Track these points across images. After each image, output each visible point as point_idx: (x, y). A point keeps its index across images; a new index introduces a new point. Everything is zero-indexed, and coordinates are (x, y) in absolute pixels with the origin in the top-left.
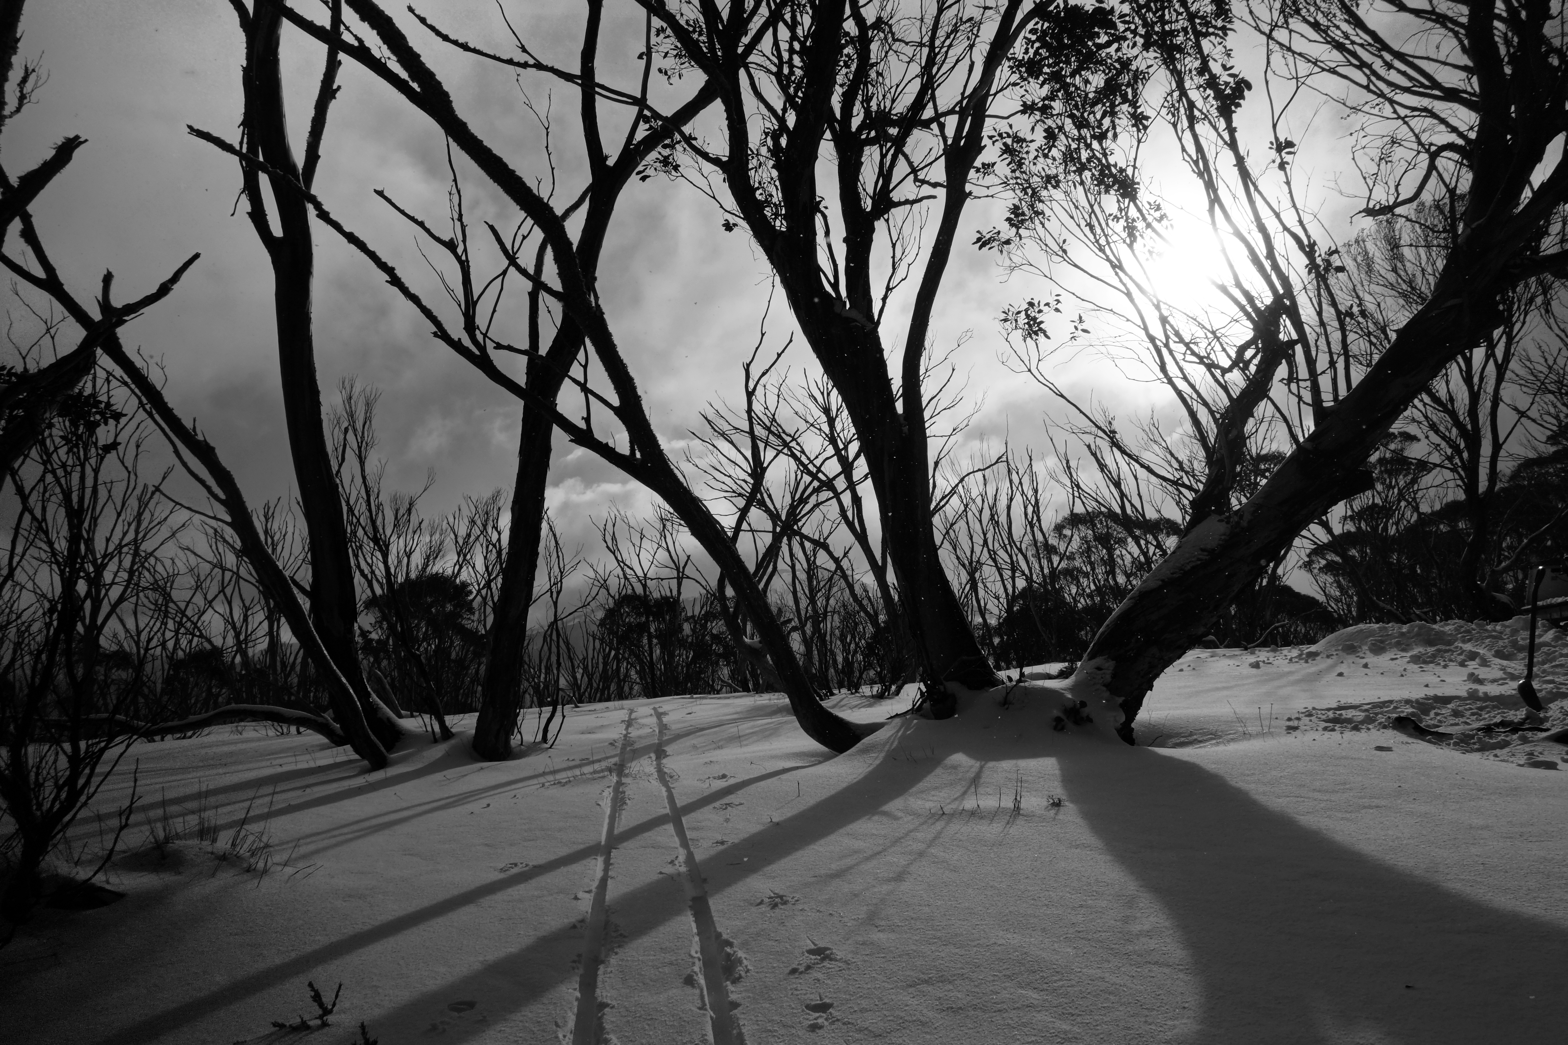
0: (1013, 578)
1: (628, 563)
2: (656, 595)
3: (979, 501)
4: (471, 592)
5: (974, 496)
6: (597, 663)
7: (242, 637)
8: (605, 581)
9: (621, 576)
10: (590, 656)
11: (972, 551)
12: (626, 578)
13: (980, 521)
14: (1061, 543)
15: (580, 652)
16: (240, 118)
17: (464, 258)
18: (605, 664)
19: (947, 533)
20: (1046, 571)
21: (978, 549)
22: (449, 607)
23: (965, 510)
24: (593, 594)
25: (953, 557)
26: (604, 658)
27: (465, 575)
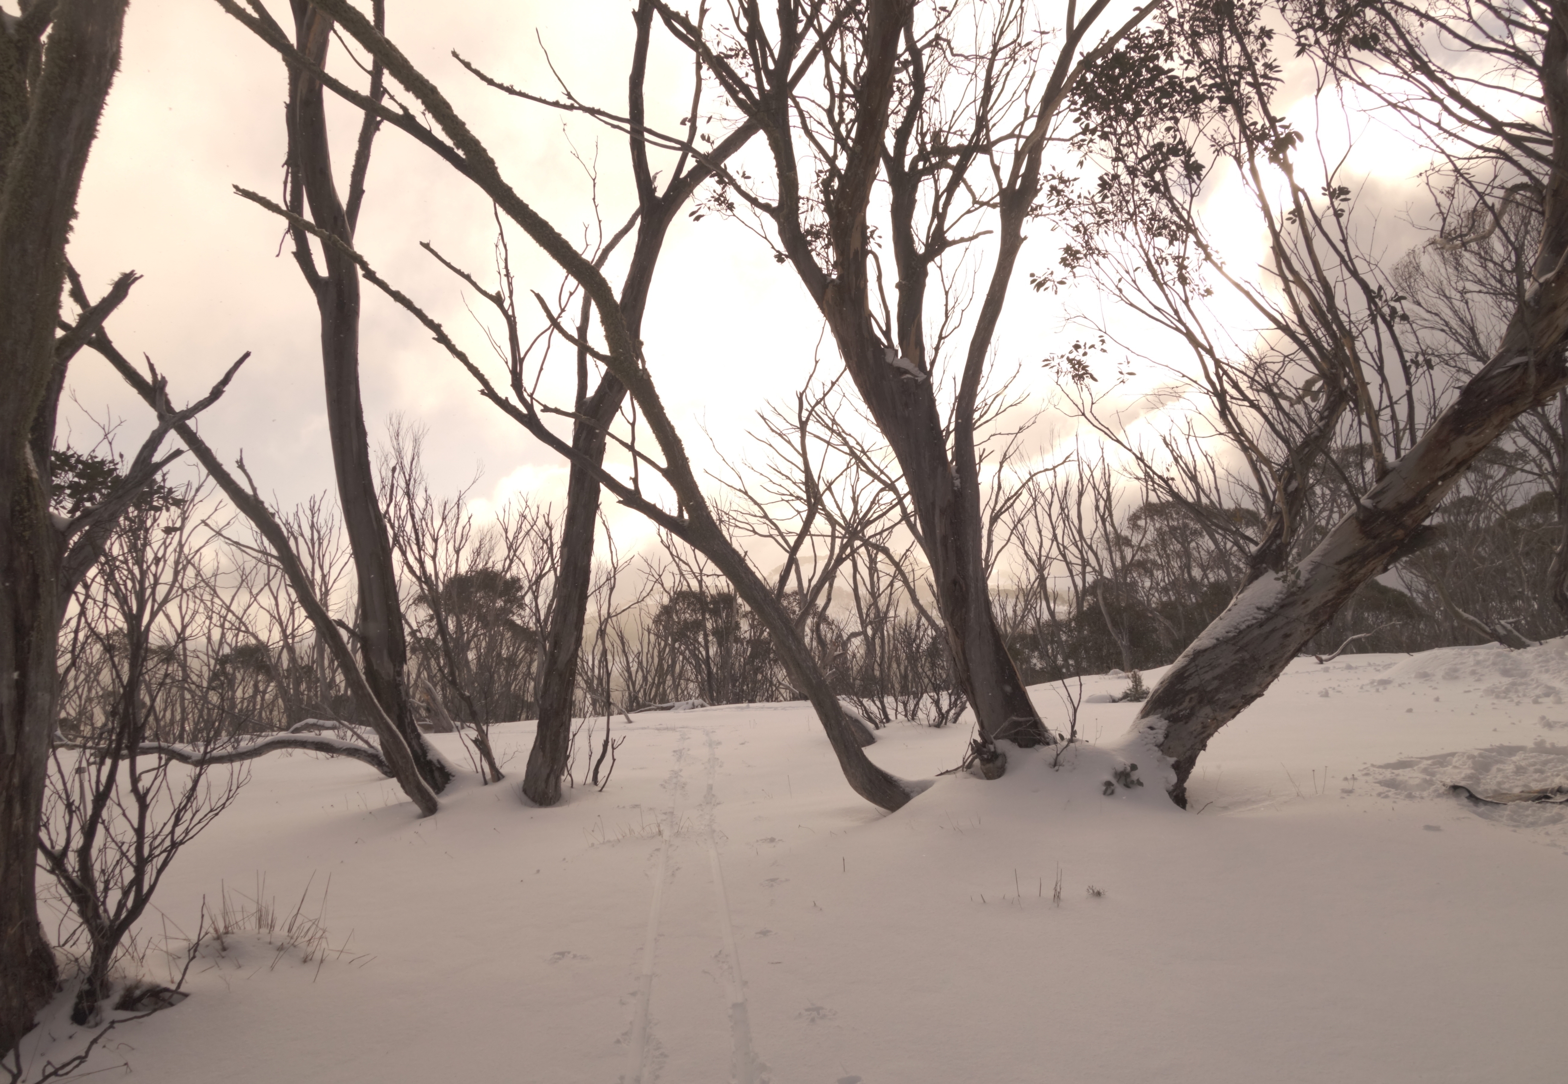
0: (1083, 573)
1: (683, 558)
2: (713, 592)
3: (1048, 494)
4: (521, 588)
5: (1043, 489)
6: (652, 657)
7: (289, 631)
8: (660, 576)
9: (676, 571)
10: (645, 650)
11: (1041, 546)
12: (682, 574)
13: (1050, 516)
14: (1135, 534)
15: (635, 647)
16: (284, 158)
17: (510, 313)
18: (661, 659)
19: (1015, 527)
20: (1118, 564)
21: (1047, 543)
22: (500, 603)
23: (1034, 504)
24: (648, 589)
25: (1021, 552)
26: (659, 652)
27: (516, 570)
